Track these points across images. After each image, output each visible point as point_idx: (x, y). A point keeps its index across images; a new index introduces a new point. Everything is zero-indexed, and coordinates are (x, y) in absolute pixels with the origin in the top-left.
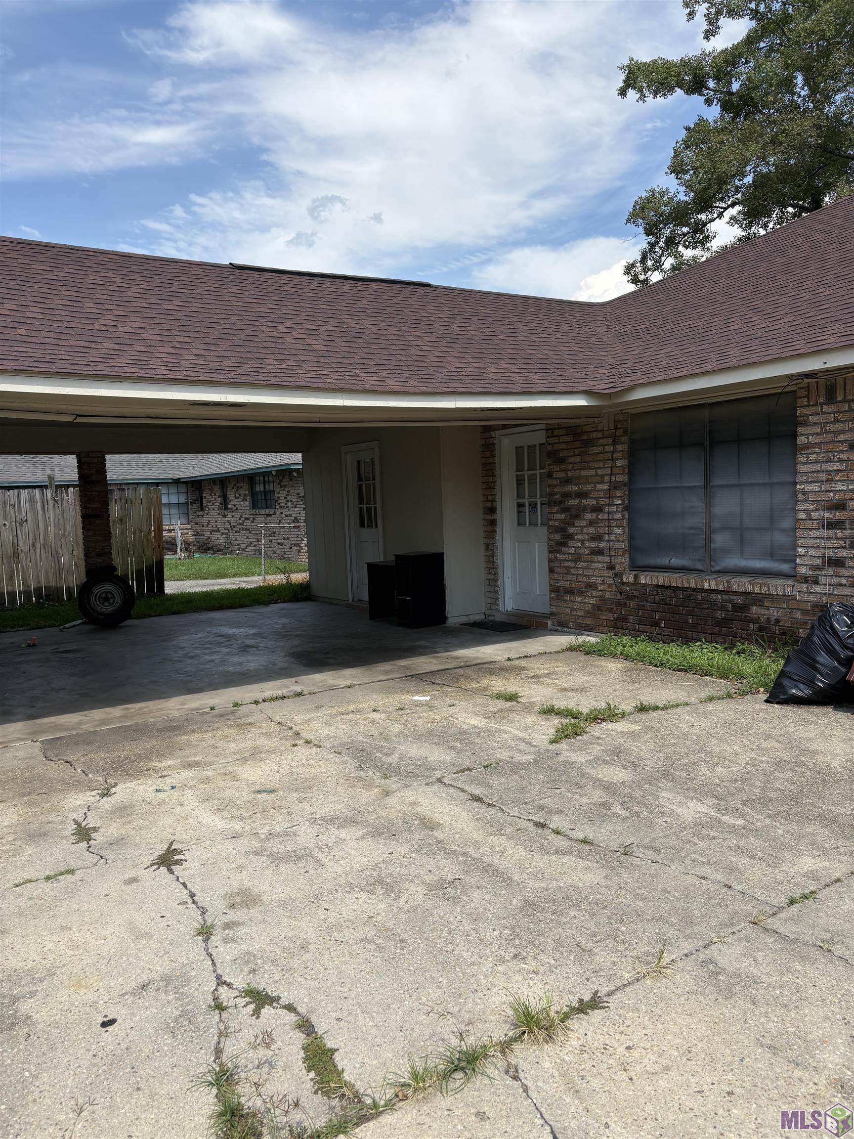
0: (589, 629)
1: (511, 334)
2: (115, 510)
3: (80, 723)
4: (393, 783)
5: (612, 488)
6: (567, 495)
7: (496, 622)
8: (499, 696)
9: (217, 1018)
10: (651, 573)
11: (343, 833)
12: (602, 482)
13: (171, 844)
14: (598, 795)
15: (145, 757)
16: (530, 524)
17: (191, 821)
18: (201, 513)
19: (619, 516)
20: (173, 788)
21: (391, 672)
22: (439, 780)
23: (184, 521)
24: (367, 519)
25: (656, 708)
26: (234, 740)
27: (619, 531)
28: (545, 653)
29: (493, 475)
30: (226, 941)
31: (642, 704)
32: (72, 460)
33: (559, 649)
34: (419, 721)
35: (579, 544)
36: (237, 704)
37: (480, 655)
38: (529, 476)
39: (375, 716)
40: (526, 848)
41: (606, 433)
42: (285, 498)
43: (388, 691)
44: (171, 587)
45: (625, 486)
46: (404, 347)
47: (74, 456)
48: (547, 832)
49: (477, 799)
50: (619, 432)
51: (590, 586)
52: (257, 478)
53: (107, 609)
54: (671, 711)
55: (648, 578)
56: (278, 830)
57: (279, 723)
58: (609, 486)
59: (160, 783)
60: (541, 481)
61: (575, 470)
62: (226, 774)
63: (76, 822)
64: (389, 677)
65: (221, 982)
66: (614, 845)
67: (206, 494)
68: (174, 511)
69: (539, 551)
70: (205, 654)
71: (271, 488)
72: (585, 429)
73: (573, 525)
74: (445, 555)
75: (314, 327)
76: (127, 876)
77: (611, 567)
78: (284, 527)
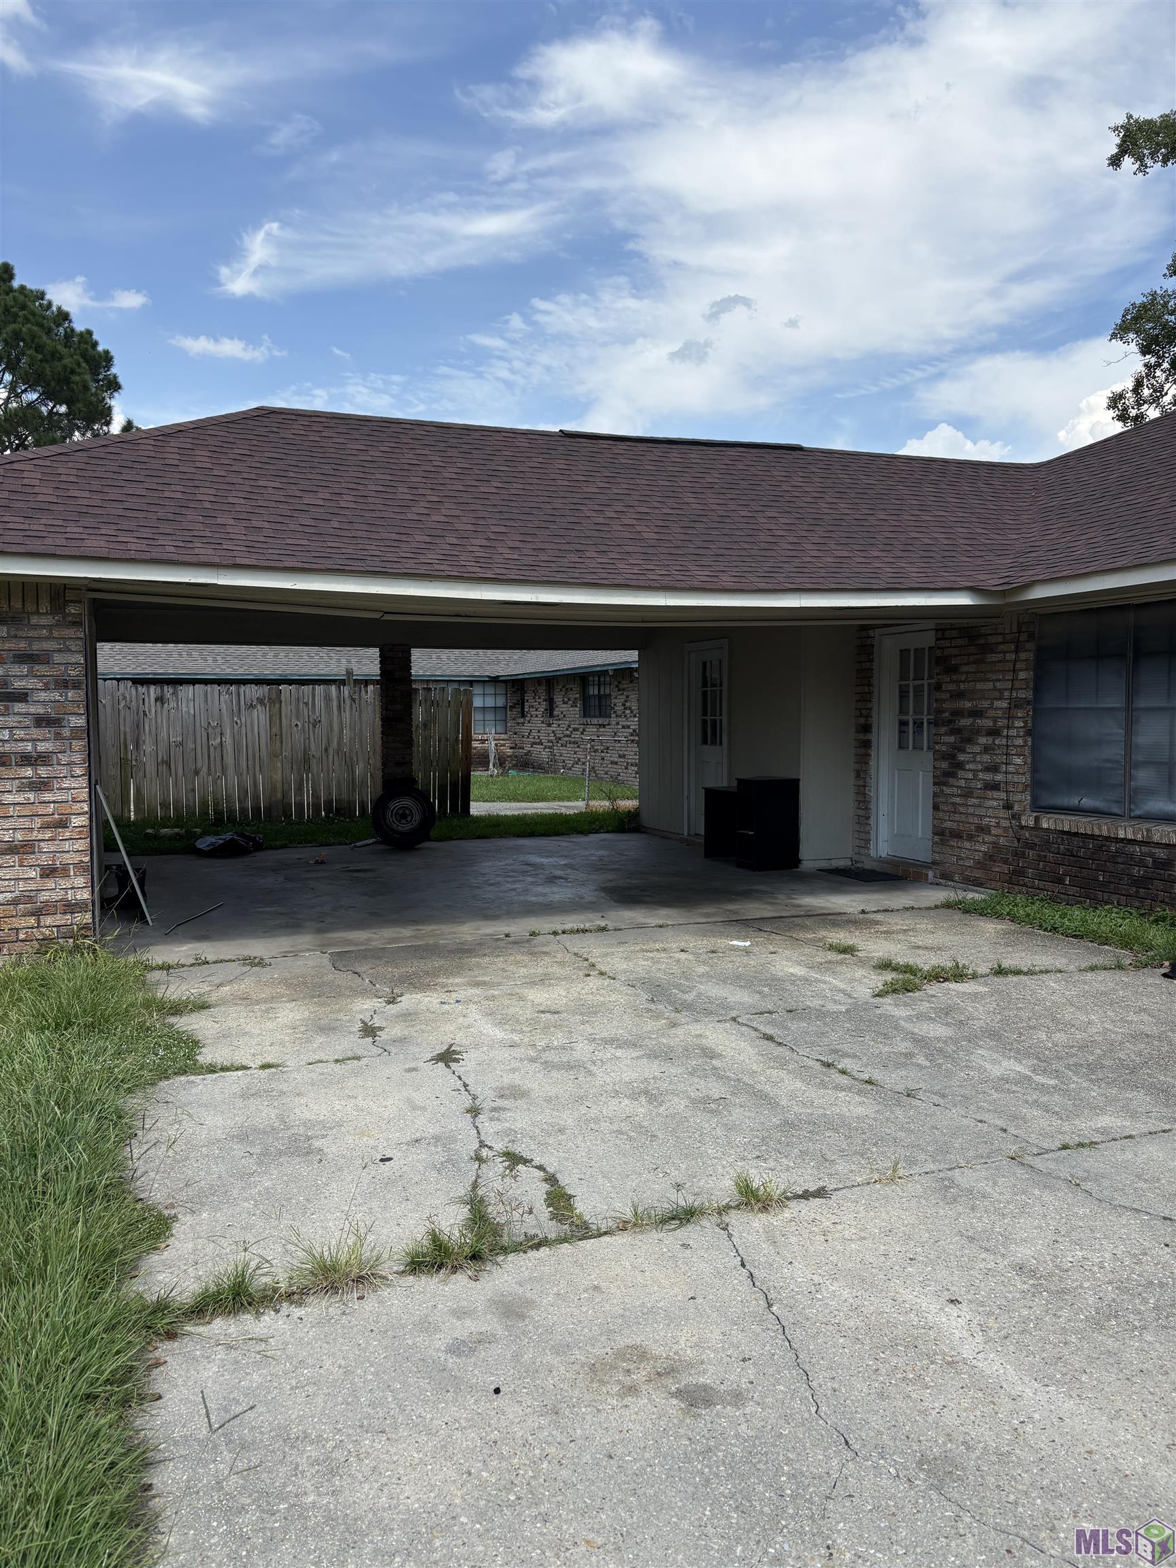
0: (978, 883)
1: (895, 512)
2: (419, 714)
3: (369, 940)
4: (682, 1018)
5: (1012, 706)
6: (958, 713)
7: (864, 870)
8: (832, 948)
9: (477, 1166)
10: (1056, 816)
11: (619, 1053)
12: (1001, 699)
13: (451, 1046)
14: (903, 1046)
15: (435, 973)
16: (914, 748)
17: (472, 1030)
18: (522, 720)
19: (1020, 742)
20: (457, 1002)
21: (713, 915)
22: (734, 1019)
23: (500, 729)
24: (710, 734)
25: (1018, 972)
26: (525, 966)
27: (1019, 761)
28: (913, 908)
29: (870, 685)
30: (491, 1119)
31: (1000, 966)
32: (374, 652)
33: (932, 905)
34: (730, 965)
35: (971, 776)
36: (534, 933)
37: (829, 905)
38: (915, 687)
39: (683, 956)
40: (803, 1081)
41: (1008, 637)
42: (624, 705)
43: (704, 934)
44: (477, 808)
45: (1028, 704)
46: (751, 532)
47: (377, 650)
48: (833, 1071)
49: (769, 1038)
50: (1023, 637)
51: (982, 829)
52: (591, 678)
53: (404, 827)
54: (1035, 977)
55: (1051, 821)
56: (556, 1043)
57: (576, 954)
58: (1010, 704)
59: (445, 997)
60: (929, 695)
61: (969, 682)
62: (512, 995)
63: (363, 1022)
64: (709, 920)
65: (482, 1145)
66: (900, 1088)
67: (528, 696)
68: (490, 716)
69: (923, 782)
70: (508, 882)
71: (607, 691)
72: (983, 631)
73: (963, 751)
74: (801, 783)
75: (647, 510)
76: (407, 1066)
77: (1008, 806)
78: (619, 741)
